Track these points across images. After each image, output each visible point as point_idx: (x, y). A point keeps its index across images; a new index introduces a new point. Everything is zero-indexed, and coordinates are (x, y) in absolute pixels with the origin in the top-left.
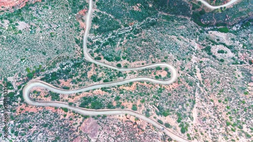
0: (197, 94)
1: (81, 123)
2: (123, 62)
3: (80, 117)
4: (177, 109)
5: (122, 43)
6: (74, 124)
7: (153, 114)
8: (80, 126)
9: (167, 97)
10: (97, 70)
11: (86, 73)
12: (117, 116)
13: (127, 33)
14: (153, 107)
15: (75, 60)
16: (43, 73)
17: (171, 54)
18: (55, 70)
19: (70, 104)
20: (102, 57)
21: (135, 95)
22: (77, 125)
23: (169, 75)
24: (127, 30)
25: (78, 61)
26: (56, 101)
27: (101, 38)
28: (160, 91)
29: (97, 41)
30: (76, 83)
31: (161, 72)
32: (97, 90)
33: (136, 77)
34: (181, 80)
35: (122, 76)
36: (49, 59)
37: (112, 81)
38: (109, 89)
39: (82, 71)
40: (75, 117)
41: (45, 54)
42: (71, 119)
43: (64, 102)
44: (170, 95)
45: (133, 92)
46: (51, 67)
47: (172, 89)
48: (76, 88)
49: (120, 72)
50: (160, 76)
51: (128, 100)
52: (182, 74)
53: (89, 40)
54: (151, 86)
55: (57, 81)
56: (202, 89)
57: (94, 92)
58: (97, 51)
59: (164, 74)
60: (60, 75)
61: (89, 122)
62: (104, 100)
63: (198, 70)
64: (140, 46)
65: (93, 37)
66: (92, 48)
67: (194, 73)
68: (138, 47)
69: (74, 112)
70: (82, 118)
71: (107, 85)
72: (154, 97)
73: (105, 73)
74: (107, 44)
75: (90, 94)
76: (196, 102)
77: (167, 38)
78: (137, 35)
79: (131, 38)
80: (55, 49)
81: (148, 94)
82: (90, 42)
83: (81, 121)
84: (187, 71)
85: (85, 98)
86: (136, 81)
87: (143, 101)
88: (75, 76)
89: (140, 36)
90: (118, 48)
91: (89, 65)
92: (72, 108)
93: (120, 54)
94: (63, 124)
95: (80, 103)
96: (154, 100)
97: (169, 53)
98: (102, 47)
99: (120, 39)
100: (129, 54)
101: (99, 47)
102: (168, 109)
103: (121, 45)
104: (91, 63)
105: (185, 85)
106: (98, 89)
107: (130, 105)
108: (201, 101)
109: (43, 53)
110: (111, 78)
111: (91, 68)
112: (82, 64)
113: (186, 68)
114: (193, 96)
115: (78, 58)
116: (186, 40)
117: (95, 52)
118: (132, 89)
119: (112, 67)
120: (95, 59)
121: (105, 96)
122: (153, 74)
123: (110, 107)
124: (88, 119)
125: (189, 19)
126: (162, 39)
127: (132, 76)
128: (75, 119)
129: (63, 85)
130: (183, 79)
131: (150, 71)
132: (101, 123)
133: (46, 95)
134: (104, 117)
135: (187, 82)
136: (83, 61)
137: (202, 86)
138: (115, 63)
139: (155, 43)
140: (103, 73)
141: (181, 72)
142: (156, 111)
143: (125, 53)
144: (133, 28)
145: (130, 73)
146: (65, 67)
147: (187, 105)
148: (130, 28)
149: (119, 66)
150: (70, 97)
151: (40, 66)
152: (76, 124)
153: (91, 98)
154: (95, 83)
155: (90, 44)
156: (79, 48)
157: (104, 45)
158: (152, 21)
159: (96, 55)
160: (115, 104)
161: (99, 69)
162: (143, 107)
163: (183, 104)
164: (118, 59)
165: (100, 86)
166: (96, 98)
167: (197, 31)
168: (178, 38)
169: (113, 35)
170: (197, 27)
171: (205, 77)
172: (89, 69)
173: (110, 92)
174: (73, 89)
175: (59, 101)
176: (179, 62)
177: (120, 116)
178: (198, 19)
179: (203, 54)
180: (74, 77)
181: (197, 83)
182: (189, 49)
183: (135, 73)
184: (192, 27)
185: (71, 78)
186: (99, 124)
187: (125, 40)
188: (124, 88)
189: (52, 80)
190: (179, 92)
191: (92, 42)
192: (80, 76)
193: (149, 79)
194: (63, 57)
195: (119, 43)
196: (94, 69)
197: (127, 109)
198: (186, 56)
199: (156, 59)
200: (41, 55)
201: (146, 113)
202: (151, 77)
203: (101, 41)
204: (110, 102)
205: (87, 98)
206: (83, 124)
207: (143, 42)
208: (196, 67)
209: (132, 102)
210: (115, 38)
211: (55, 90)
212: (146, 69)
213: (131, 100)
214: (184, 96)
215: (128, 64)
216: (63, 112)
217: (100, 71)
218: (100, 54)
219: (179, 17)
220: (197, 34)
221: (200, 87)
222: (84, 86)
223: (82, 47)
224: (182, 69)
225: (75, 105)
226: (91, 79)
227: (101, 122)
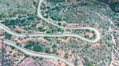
0: (112, 53)
1: (22, 61)
2: (63, 22)
3: (22, 56)
4: (99, 63)
5: (64, 11)
6: (16, 61)
7: (80, 64)
8: (20, 63)
9: (92, 52)
10: (44, 24)
11: (36, 24)
12: (52, 60)
13: (68, 6)
14: (81, 58)
15: (30, 15)
16: (5, 19)
17: (96, 22)
18: (14, 18)
19: (18, 44)
20: (49, 17)
21: (68, 46)
22: (18, 62)
23: (94, 37)
24: (68, 4)
25: (33, 16)
26: (7, 40)
27: (51, 5)
28: (87, 46)
29: (48, 6)
30: (27, 30)
31: (89, 33)
32: (40, 38)
33: (70, 33)
34: (102, 41)
35: (60, 31)
36: (11, 10)
37: (53, 33)
38: (49, 39)
39: (33, 23)
40: (19, 55)
41: (8, 6)
42: (15, 56)
43: (13, 42)
44: (94, 51)
45: (67, 44)
46: (12, 16)
47: (96, 47)
48: (25, 34)
49: (59, 28)
50: (88, 36)
51: (63, 49)
52: (103, 38)
53: (43, 4)
54: (81, 42)
55: (14, 26)
56: (116, 51)
57: (38, 39)
58: (47, 12)
59: (91, 35)
60: (17, 22)
61: (28, 60)
62: (44, 46)
63: (113, 37)
64: (76, 15)
65: (46, 3)
66: (43, 10)
67: (111, 39)
68: (74, 15)
69: (19, 51)
70: (24, 56)
71: (48, 35)
72: (82, 50)
73: (49, 27)
74: (54, 9)
75: (35, 40)
76: (112, 59)
77: (94, 13)
78: (75, 8)
79: (71, 9)
80: (17, 4)
81: (78, 48)
82: (43, 5)
83: (22, 59)
84: (106, 36)
85: (30, 42)
86: (70, 37)
87: (73, 52)
88: (28, 25)
89: (76, 9)
90: (61, 13)
91: (39, 20)
92: (18, 48)
93: (61, 17)
94: (7, 58)
95: (26, 45)
96: (82, 52)
97: (95, 22)
98: (51, 10)
99: (64, 9)
100: (68, 18)
101: (48, 10)
102: (92, 62)
103: (63, 11)
104: (41, 19)
105: (105, 45)
106: (42, 37)
107: (63, 53)
108: (116, 59)
109: (7, 5)
110: (53, 31)
111: (40, 22)
112: (35, 19)
113: (106, 34)
114: (110, 54)
115: (33, 14)
116: (105, 17)
117: (45, 13)
118: (66, 41)
119: (54, 24)
120: (44, 17)
121: (45, 43)
122: (83, 33)
123: (47, 52)
124: (28, 58)
125: (107, 6)
126: (91, 13)
127: (68, 32)
128: (18, 56)
129: (17, 29)
130: (104, 41)
131: (81, 31)
132: (37, 64)
133: (2, 34)
134: (41, 59)
135: (106, 43)
136: (36, 17)
137: (116, 49)
138: (57, 22)
139: (86, 15)
140: (48, 27)
141: (103, 36)
142: (83, 62)
143: (65, 17)
144: (73, 4)
145: (66, 30)
146: (22, 18)
147: (106, 61)
148: (71, 3)
149: (60, 24)
150: (19, 39)
151: (3, 13)
152: (18, 60)
153: (34, 42)
154: (40, 33)
155: (43, 7)
156: (35, 8)
157: (52, 9)
158: (85, 2)
159: (45, 15)
160: (51, 50)
161: (45, 24)
162: (73, 56)
163: (103, 59)
164: (60, 20)
165: (43, 35)
166: (38, 43)
167: (112, 14)
168: (101, 15)
169: (59, 5)
170: (112, 11)
171: (118, 43)
172: (38, 23)
173: (50, 40)
174: (23, 34)
175: (10, 40)
176: (101, 29)
177: (53, 60)
178: (113, 7)
179: (116, 27)
180: (26, 26)
181: (113, 46)
182: (107, 23)
183: (70, 31)
184: (109, 11)
185: (25, 26)
186: (35, 64)
187: (67, 10)
188: (61, 40)
189: (10, 24)
190: (101, 50)
191: (45, 6)
192: (31, 26)
193: (80, 37)
194: (22, 11)
195: (62, 10)
196: (42, 23)
197: (60, 56)
198: (105, 27)
199: (86, 24)
200: (6, 5)
201: (75, 62)
202: (81, 35)
203: (51, 7)
204: (48, 49)
205: (31, 42)
206: (24, 61)
207: (78, 13)
208: (112, 35)
209: (65, 51)
210: (60, 7)
211: (9, 32)
212: (78, 30)
213: (64, 49)
214: (104, 54)
215: (66, 24)
216: (11, 49)
217: (46, 25)
218: (48, 14)
219: (102, 3)
220: (112, 15)
221: (115, 49)
222: (32, 33)
223: (37, 8)
224: (103, 34)
225: (21, 46)
226: (38, 29)
227: (37, 62)
